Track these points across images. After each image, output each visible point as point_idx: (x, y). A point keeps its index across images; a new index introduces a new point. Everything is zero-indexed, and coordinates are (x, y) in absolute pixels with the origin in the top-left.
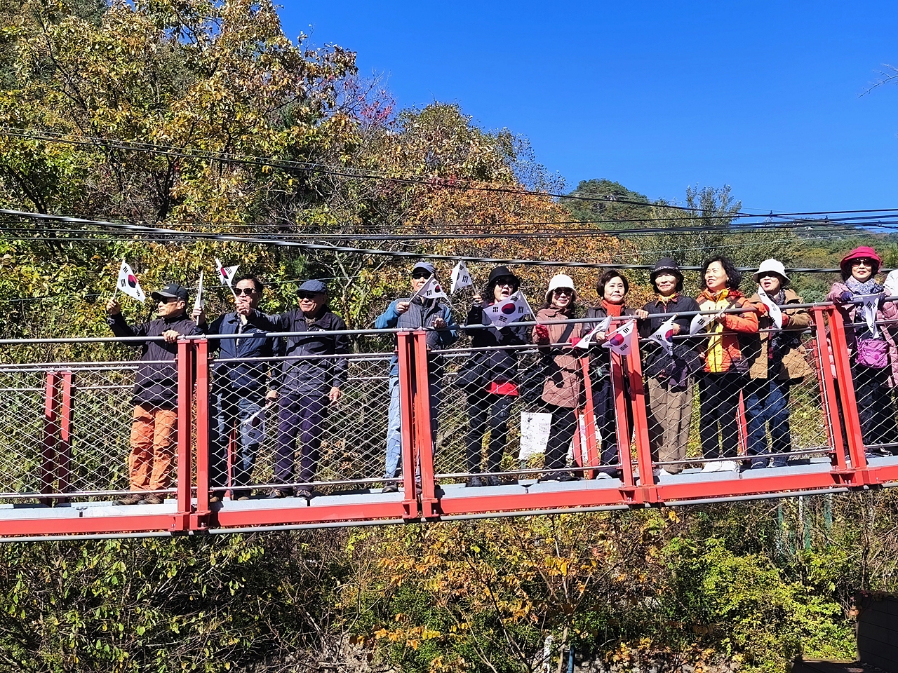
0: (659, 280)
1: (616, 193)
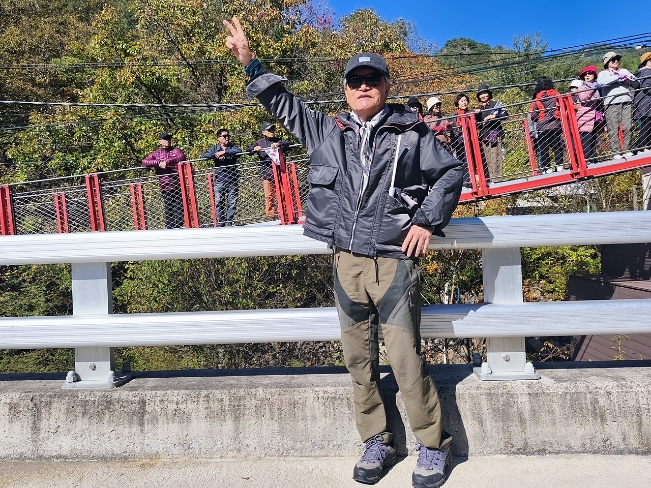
0: (480, 97)
1: (470, 45)
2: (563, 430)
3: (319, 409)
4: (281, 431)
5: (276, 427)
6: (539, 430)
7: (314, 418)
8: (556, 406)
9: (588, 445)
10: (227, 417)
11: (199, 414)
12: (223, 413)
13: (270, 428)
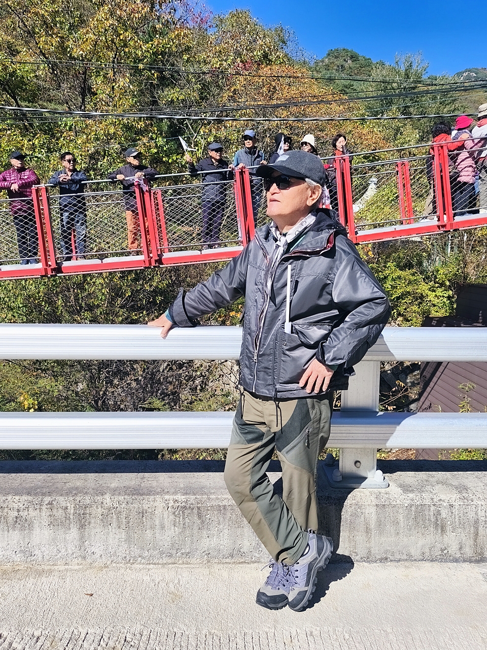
1: (352, 57)
2: (405, 539)
3: (168, 518)
4: (128, 540)
5: (123, 536)
6: (383, 539)
7: (163, 527)
8: (401, 517)
9: (427, 554)
10: (72, 525)
11: (42, 522)
12: (67, 521)
13: (117, 537)
